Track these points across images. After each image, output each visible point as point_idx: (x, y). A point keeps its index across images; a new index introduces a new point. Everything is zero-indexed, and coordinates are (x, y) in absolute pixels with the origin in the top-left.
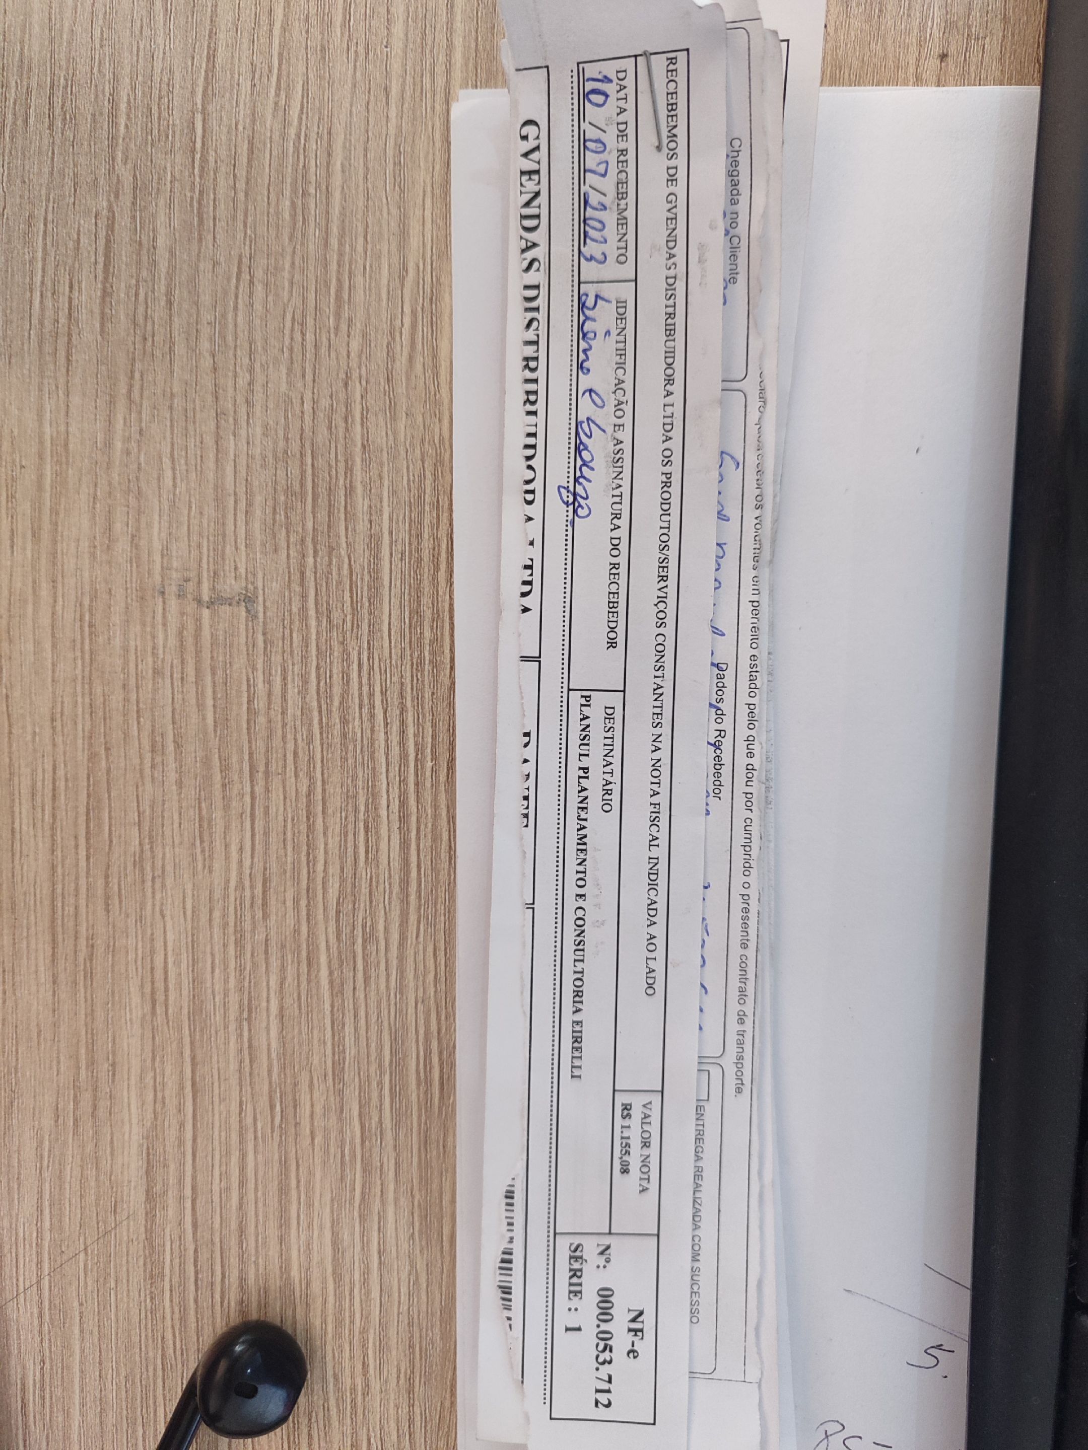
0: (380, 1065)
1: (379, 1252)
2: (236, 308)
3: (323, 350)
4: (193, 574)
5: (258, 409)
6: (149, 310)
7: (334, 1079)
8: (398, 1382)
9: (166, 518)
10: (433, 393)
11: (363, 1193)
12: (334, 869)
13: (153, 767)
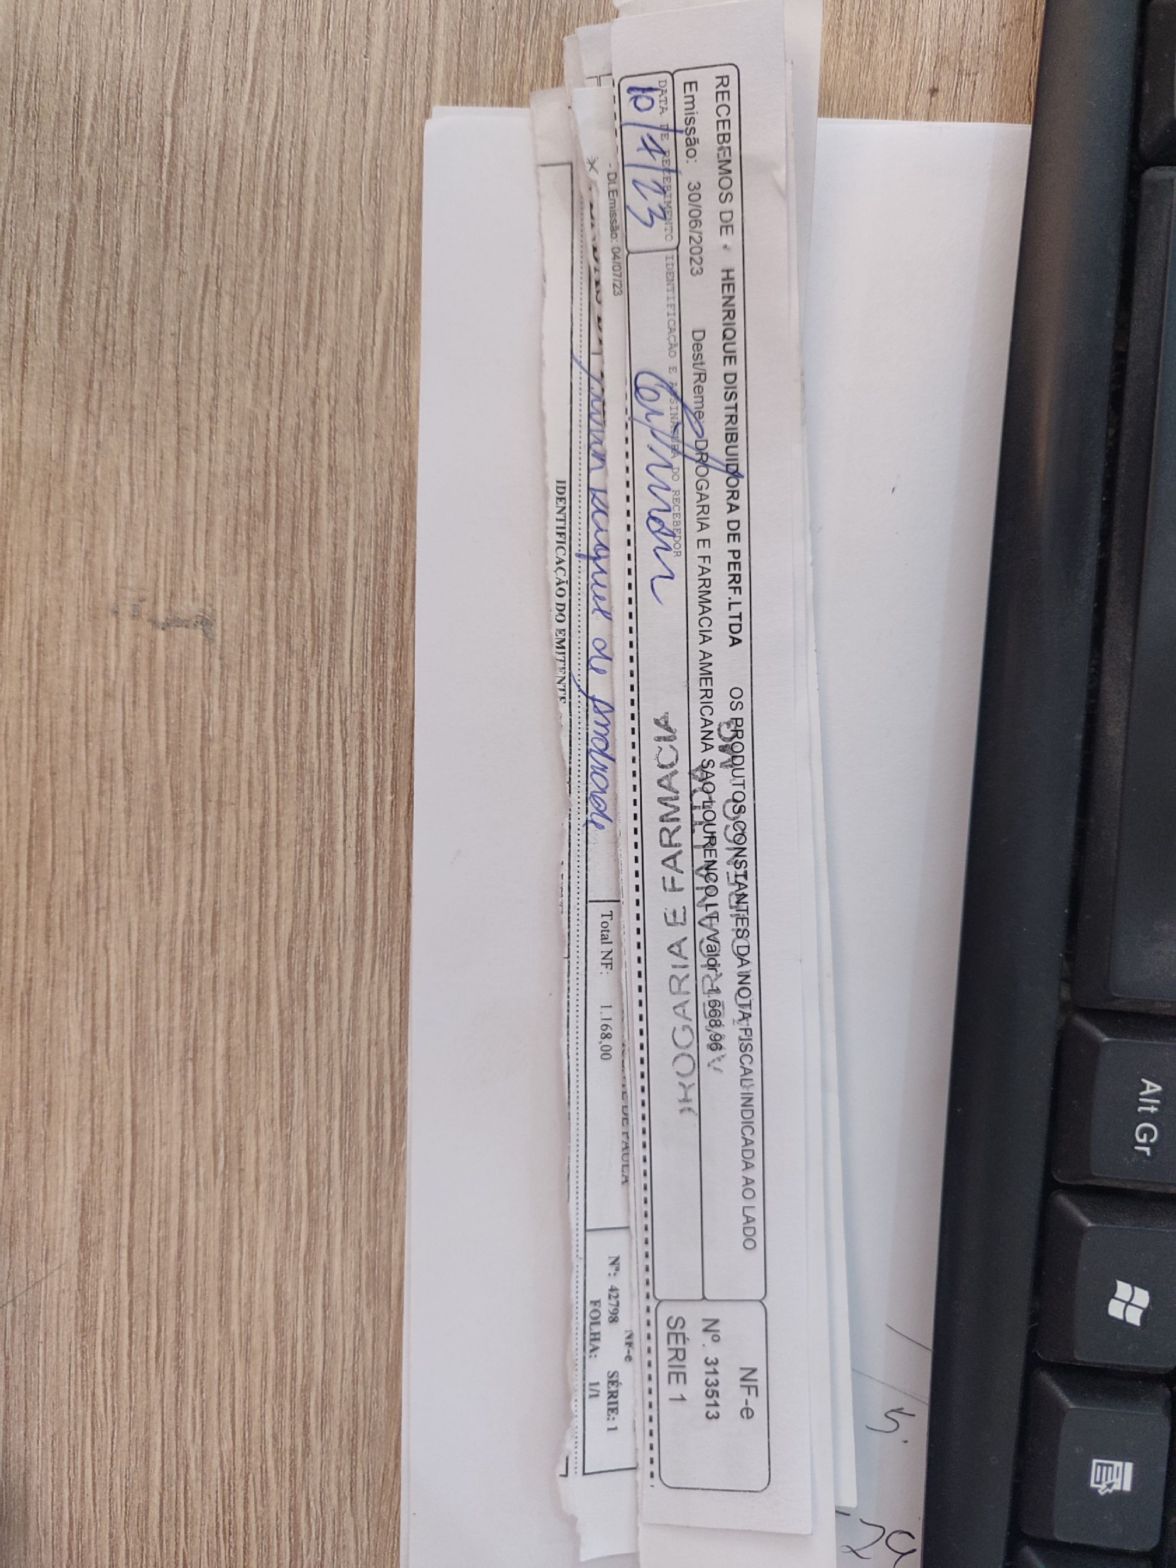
0: (330, 1110)
1: (324, 1306)
2: (201, 320)
3: (291, 367)
4: (148, 594)
5: (222, 425)
6: (110, 318)
7: (281, 1123)
8: (340, 1442)
9: (122, 535)
10: (403, 415)
11: (308, 1244)
12: (287, 904)
13: (101, 793)
